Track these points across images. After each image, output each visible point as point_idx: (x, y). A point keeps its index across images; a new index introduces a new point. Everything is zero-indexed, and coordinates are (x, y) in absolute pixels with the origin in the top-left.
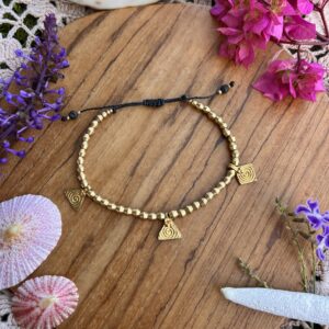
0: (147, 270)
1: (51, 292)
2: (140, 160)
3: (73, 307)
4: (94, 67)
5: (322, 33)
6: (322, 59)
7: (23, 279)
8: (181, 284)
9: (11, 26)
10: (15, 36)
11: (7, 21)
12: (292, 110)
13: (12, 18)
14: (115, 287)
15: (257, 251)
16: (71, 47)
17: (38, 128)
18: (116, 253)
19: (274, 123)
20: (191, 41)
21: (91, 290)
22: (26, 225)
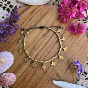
0: (34, 74)
1: (9, 77)
2: (35, 45)
3: (14, 81)
4: (26, 20)
5: (86, 17)
6: (85, 24)
7: (2, 73)
8: (42, 79)
9: (6, 7)
10: (7, 10)
11: (5, 6)
12: (76, 36)
13: (6, 5)
14: (25, 77)
15: (63, 72)
16: (21, 14)
17: (10, 35)
18: (27, 69)
19: (71, 39)
20: (52, 16)
21: (19, 78)
22: (4, 59)
